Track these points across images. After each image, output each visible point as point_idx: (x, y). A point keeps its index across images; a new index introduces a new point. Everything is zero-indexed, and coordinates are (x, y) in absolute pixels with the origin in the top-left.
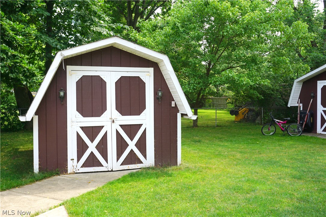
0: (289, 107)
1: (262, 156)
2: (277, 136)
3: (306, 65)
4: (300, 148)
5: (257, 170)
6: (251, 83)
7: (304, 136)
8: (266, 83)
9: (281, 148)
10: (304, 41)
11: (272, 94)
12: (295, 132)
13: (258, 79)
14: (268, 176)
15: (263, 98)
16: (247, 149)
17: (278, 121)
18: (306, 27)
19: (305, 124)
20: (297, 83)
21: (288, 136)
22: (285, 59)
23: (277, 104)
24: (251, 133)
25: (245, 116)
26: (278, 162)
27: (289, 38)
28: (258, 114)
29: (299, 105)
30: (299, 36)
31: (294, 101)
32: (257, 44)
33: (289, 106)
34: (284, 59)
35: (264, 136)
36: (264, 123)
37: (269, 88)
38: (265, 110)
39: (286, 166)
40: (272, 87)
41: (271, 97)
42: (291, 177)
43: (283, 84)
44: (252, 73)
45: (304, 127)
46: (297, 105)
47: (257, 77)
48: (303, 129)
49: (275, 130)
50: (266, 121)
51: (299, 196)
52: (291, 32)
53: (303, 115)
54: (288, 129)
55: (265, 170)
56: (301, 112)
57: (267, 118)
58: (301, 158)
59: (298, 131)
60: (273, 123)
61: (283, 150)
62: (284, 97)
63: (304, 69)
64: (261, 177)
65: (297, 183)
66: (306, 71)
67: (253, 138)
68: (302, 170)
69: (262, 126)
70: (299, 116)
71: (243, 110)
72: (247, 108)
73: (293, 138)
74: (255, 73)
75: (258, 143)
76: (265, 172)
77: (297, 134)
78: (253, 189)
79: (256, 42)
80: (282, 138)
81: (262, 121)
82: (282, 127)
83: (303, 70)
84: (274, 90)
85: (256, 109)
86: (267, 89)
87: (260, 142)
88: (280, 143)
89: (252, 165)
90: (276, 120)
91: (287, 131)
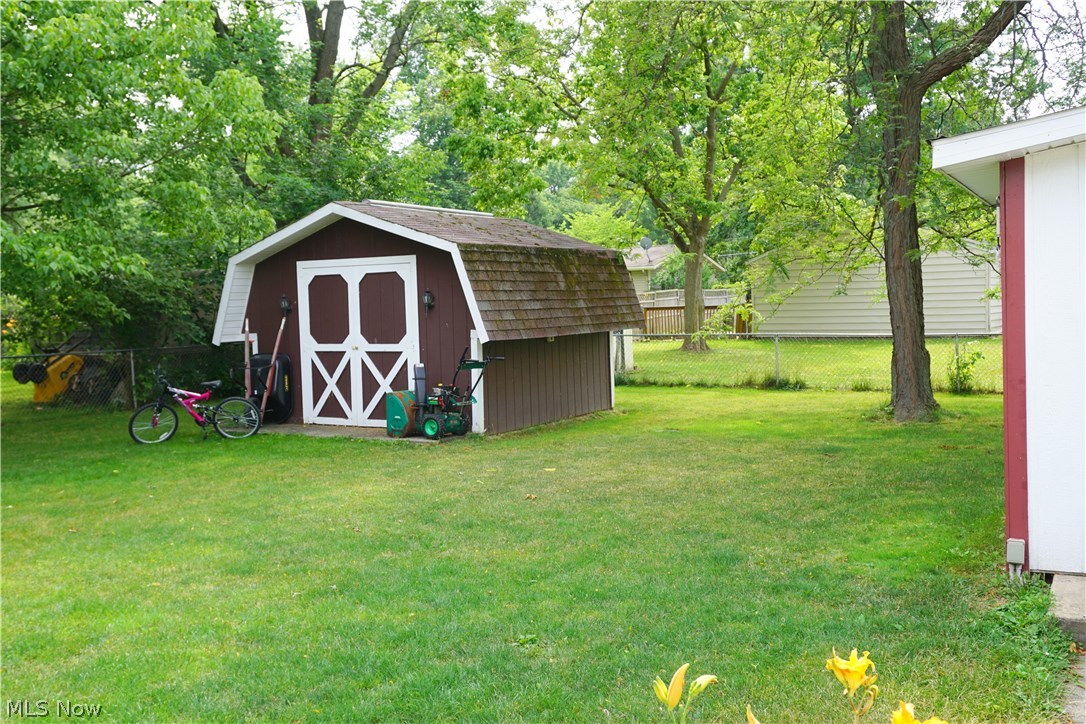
0: (218, 344)
1: (130, 516)
2: (182, 443)
3: (262, 211)
4: (253, 474)
5: (110, 568)
6: (78, 266)
7: (265, 434)
8: (134, 269)
9: (195, 480)
10: (254, 137)
11: (161, 306)
12: (238, 425)
13: (105, 253)
14: (147, 580)
15: (128, 316)
16: (78, 500)
17: (183, 392)
18: (256, 93)
19: (268, 397)
20: (238, 269)
21: (219, 440)
22: (194, 188)
23: (178, 339)
24: (94, 442)
25: (70, 384)
26: (182, 529)
27: (206, 122)
28: (117, 374)
29: (247, 337)
30: (236, 117)
31: (230, 325)
32: (95, 130)
33: (216, 341)
34: (191, 189)
35: (138, 447)
36: (141, 404)
37: (150, 287)
38: (141, 361)
39: (208, 539)
40: (159, 282)
41: (159, 315)
42: (222, 572)
43: (195, 270)
44: (83, 230)
45: (267, 407)
46: (241, 338)
47: (102, 247)
48: (262, 415)
49: (174, 424)
50: (148, 395)
51: (243, 629)
52: (212, 104)
53: (259, 370)
54: (217, 418)
55: (137, 560)
56: (256, 361)
57: (149, 386)
58: (255, 505)
59: (248, 421)
60: (165, 401)
61: (200, 485)
62: (201, 313)
63: (257, 225)
64: (122, 590)
65: (240, 587)
66: (261, 231)
67: (99, 456)
68: (257, 544)
69: (131, 415)
70: (248, 372)
71: (65, 362)
72: (77, 355)
73: (232, 444)
74: (93, 232)
75: (116, 475)
76: (139, 567)
77: (245, 431)
78: (93, 635)
79: (91, 122)
80: (198, 449)
81: (131, 396)
82: (196, 413)
83: (253, 228)
84: (168, 291)
85: (110, 356)
86: (144, 289)
87: (125, 467)
88: (192, 466)
89: (93, 550)
90: (175, 390)
91: (215, 424)
